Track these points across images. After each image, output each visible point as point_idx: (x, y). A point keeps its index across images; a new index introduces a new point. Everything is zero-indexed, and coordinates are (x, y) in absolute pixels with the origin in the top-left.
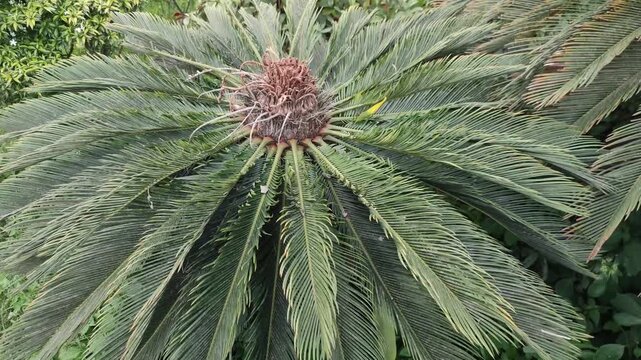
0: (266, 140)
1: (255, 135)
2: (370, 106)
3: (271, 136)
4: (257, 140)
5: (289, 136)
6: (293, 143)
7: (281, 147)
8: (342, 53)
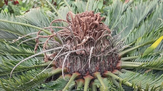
0: (75, 75)
1: (66, 72)
2: (152, 43)
3: (78, 72)
4: (67, 76)
5: (93, 69)
6: (98, 75)
7: (88, 79)
8: (118, 21)
